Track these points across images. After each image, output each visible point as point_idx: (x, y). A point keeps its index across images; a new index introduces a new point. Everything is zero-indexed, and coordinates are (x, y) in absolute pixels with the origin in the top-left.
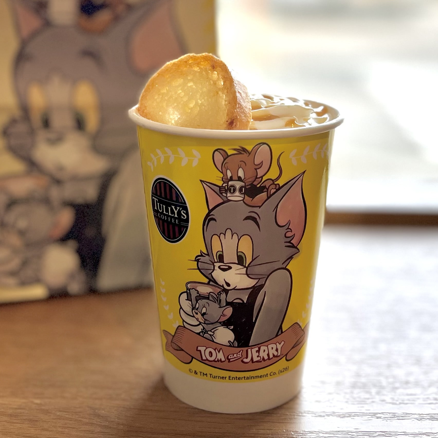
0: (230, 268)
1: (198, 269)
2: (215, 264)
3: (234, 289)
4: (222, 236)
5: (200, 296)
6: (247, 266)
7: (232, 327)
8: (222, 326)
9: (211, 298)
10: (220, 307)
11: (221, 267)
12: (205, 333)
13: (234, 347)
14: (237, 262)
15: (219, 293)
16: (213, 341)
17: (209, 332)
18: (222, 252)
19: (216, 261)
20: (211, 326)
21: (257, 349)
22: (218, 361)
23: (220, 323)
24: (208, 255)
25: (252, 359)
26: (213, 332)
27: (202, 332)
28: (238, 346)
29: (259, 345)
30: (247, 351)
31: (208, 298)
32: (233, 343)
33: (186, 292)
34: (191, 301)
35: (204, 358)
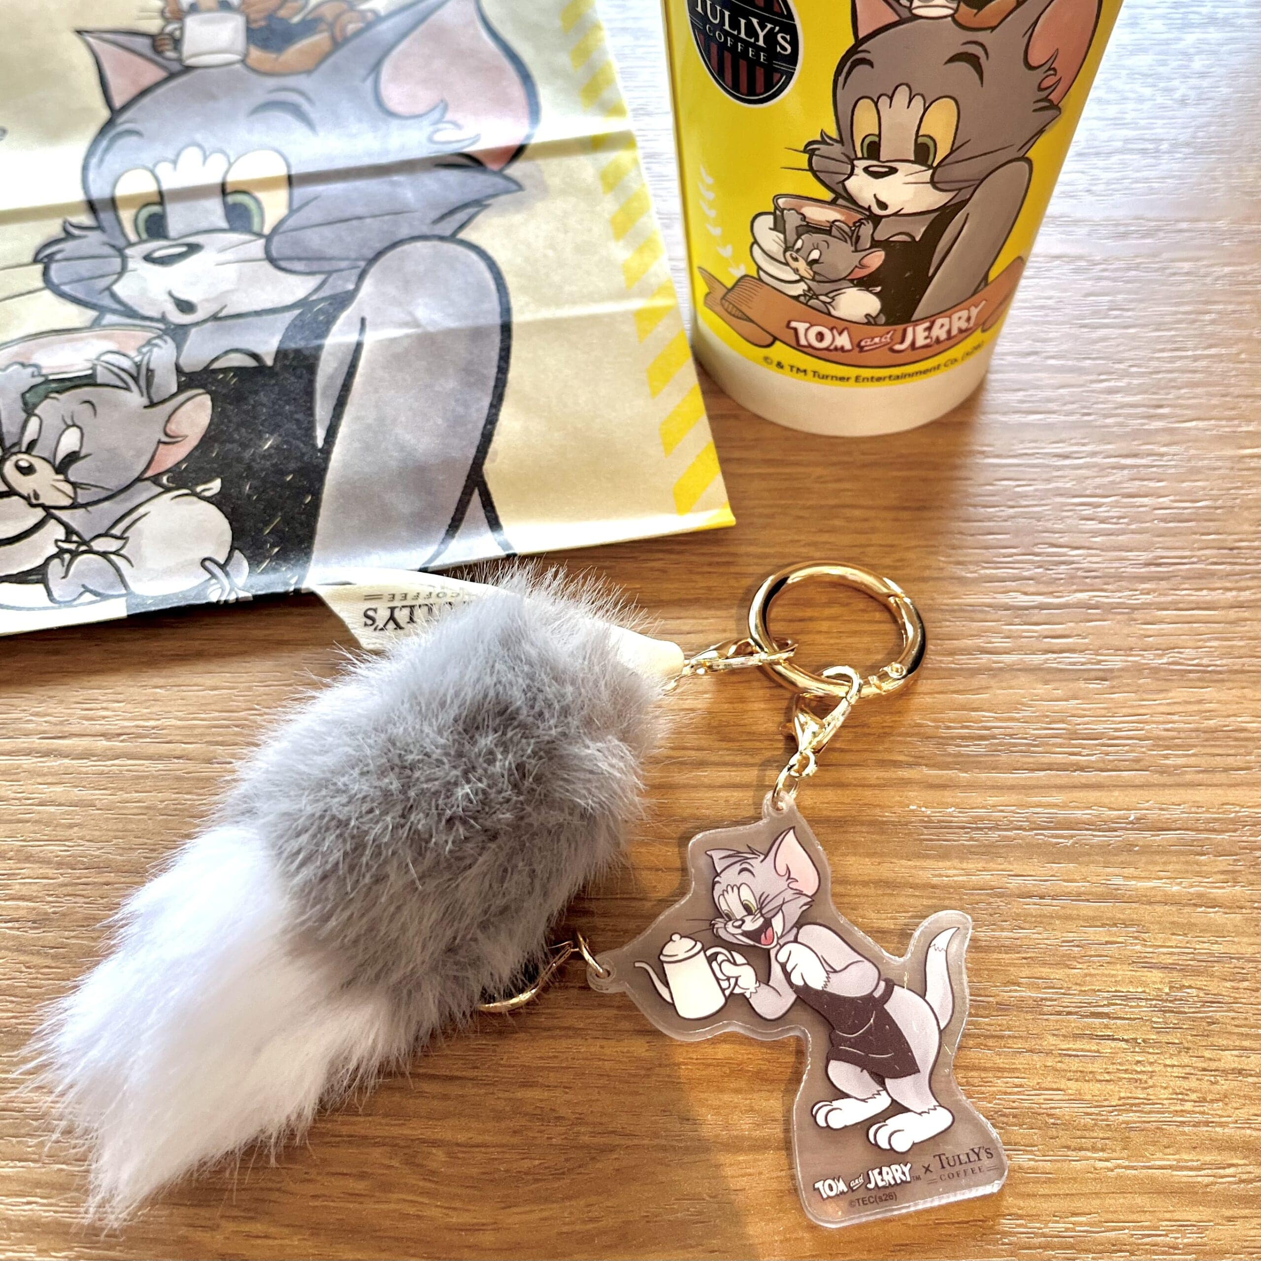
0: (893, 171)
1: (811, 169)
2: (856, 162)
3: (896, 214)
4: (884, 101)
5: (808, 225)
6: (935, 165)
7: (879, 289)
8: (855, 286)
9: (834, 231)
10: (856, 251)
11: (871, 169)
12: (811, 298)
13: (876, 324)
14: (913, 158)
15: (859, 223)
16: (829, 314)
17: (823, 298)
18: (879, 135)
19: (859, 155)
20: (829, 287)
21: (927, 324)
22: (836, 349)
23: (852, 281)
24: (841, 141)
25: (913, 343)
26: (833, 298)
27: (805, 295)
28: (887, 324)
29: (931, 319)
30: (905, 332)
31: (828, 232)
32: (874, 318)
33: (774, 214)
34: (784, 232)
35: (803, 342)
